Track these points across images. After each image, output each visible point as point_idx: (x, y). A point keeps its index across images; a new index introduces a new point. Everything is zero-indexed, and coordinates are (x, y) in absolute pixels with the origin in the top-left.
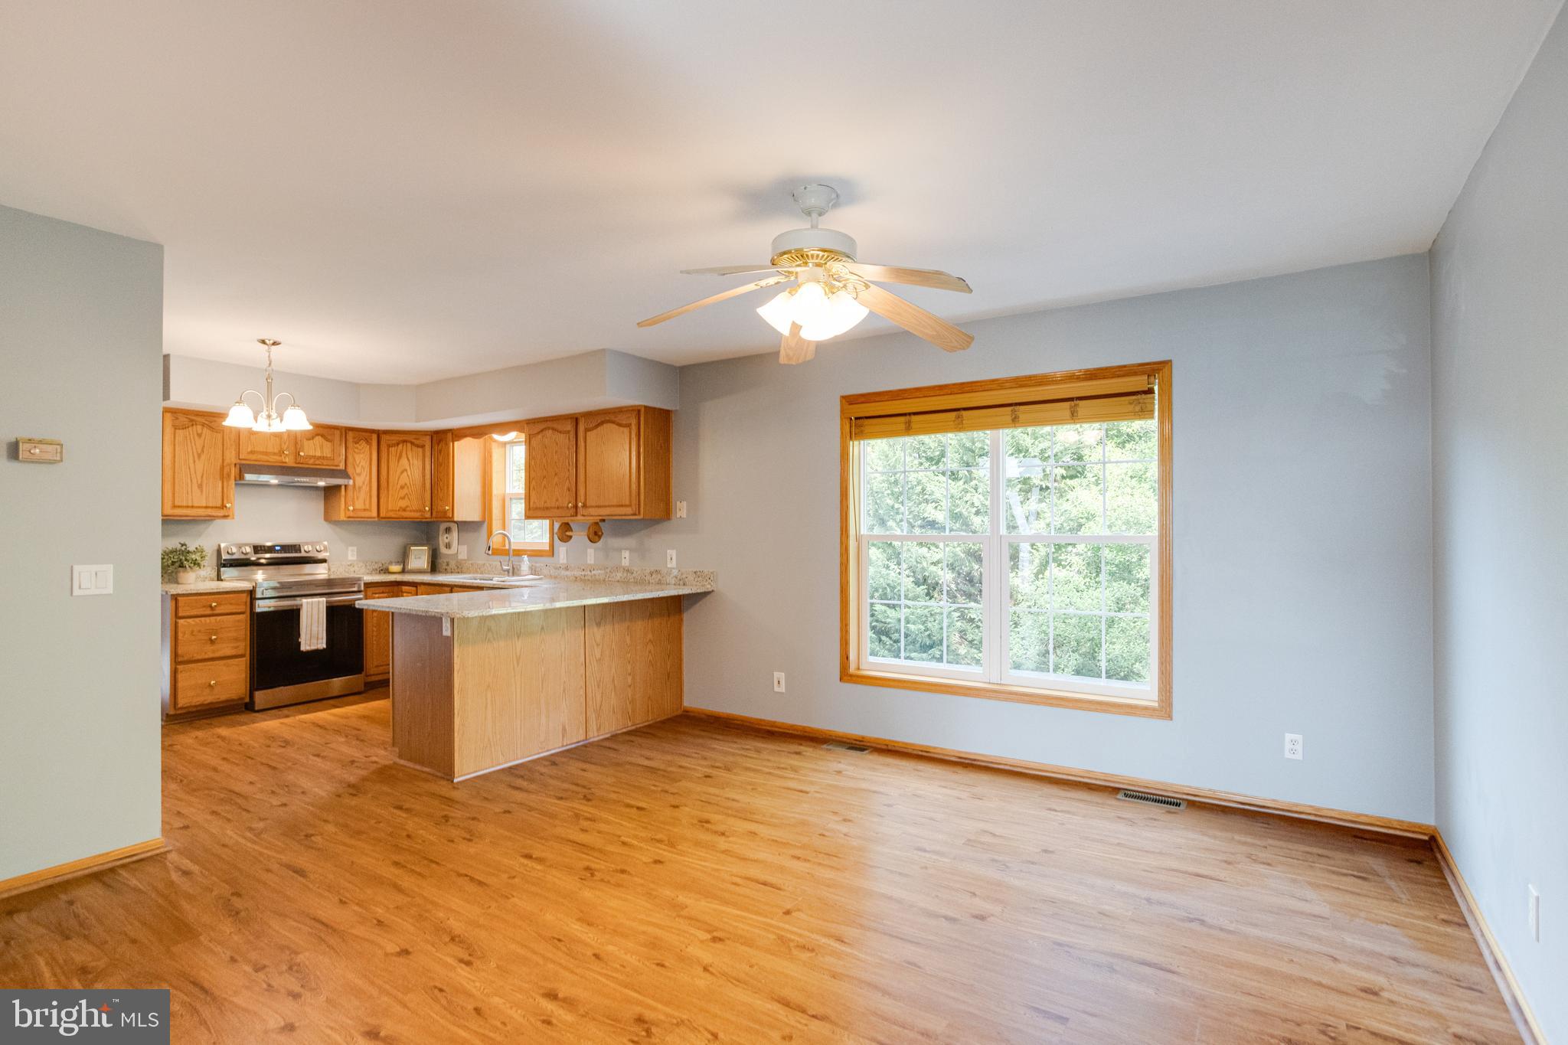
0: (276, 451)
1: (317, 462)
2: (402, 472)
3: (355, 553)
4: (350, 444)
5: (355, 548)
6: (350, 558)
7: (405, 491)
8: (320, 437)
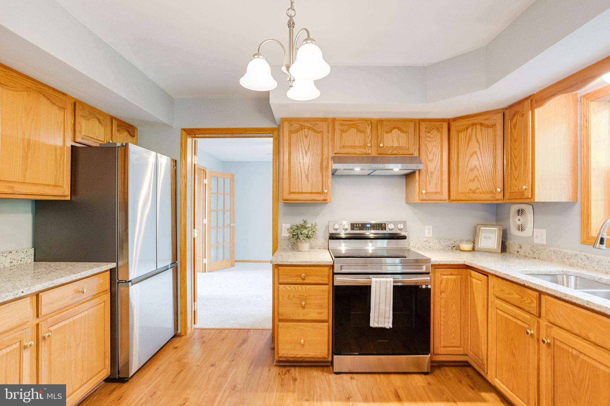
0: (362, 145)
1: (395, 152)
2: (471, 156)
3: (431, 231)
4: (423, 134)
5: (431, 227)
6: (427, 235)
7: (475, 173)
8: (397, 130)
